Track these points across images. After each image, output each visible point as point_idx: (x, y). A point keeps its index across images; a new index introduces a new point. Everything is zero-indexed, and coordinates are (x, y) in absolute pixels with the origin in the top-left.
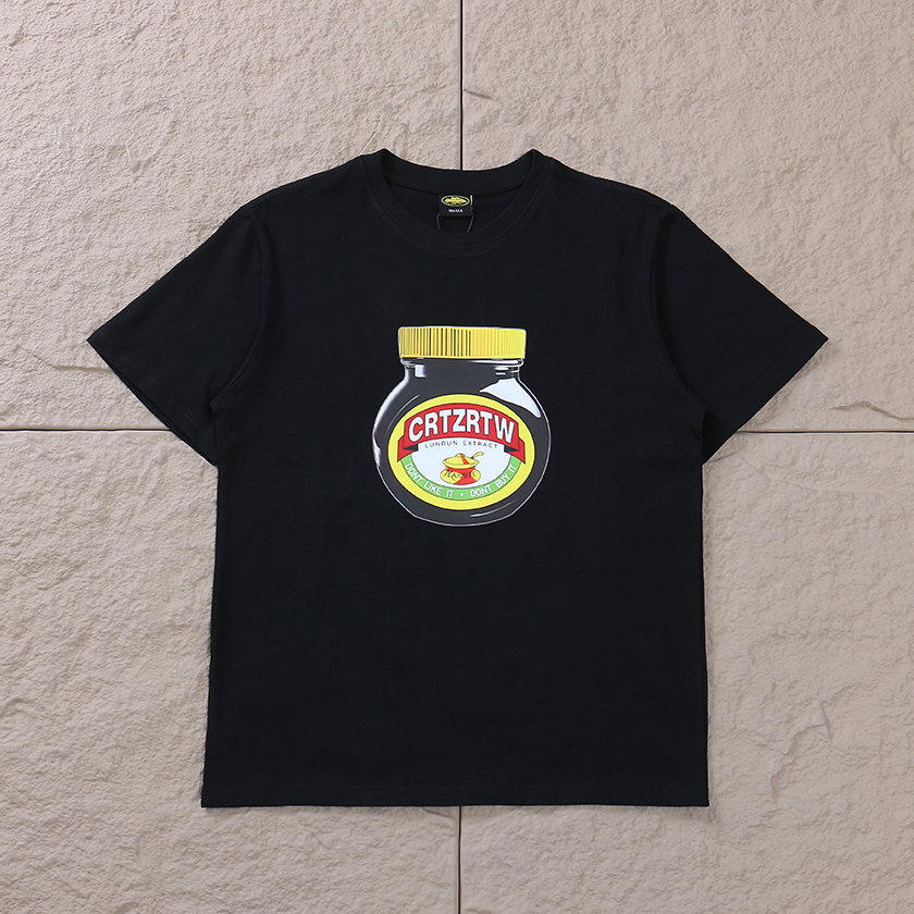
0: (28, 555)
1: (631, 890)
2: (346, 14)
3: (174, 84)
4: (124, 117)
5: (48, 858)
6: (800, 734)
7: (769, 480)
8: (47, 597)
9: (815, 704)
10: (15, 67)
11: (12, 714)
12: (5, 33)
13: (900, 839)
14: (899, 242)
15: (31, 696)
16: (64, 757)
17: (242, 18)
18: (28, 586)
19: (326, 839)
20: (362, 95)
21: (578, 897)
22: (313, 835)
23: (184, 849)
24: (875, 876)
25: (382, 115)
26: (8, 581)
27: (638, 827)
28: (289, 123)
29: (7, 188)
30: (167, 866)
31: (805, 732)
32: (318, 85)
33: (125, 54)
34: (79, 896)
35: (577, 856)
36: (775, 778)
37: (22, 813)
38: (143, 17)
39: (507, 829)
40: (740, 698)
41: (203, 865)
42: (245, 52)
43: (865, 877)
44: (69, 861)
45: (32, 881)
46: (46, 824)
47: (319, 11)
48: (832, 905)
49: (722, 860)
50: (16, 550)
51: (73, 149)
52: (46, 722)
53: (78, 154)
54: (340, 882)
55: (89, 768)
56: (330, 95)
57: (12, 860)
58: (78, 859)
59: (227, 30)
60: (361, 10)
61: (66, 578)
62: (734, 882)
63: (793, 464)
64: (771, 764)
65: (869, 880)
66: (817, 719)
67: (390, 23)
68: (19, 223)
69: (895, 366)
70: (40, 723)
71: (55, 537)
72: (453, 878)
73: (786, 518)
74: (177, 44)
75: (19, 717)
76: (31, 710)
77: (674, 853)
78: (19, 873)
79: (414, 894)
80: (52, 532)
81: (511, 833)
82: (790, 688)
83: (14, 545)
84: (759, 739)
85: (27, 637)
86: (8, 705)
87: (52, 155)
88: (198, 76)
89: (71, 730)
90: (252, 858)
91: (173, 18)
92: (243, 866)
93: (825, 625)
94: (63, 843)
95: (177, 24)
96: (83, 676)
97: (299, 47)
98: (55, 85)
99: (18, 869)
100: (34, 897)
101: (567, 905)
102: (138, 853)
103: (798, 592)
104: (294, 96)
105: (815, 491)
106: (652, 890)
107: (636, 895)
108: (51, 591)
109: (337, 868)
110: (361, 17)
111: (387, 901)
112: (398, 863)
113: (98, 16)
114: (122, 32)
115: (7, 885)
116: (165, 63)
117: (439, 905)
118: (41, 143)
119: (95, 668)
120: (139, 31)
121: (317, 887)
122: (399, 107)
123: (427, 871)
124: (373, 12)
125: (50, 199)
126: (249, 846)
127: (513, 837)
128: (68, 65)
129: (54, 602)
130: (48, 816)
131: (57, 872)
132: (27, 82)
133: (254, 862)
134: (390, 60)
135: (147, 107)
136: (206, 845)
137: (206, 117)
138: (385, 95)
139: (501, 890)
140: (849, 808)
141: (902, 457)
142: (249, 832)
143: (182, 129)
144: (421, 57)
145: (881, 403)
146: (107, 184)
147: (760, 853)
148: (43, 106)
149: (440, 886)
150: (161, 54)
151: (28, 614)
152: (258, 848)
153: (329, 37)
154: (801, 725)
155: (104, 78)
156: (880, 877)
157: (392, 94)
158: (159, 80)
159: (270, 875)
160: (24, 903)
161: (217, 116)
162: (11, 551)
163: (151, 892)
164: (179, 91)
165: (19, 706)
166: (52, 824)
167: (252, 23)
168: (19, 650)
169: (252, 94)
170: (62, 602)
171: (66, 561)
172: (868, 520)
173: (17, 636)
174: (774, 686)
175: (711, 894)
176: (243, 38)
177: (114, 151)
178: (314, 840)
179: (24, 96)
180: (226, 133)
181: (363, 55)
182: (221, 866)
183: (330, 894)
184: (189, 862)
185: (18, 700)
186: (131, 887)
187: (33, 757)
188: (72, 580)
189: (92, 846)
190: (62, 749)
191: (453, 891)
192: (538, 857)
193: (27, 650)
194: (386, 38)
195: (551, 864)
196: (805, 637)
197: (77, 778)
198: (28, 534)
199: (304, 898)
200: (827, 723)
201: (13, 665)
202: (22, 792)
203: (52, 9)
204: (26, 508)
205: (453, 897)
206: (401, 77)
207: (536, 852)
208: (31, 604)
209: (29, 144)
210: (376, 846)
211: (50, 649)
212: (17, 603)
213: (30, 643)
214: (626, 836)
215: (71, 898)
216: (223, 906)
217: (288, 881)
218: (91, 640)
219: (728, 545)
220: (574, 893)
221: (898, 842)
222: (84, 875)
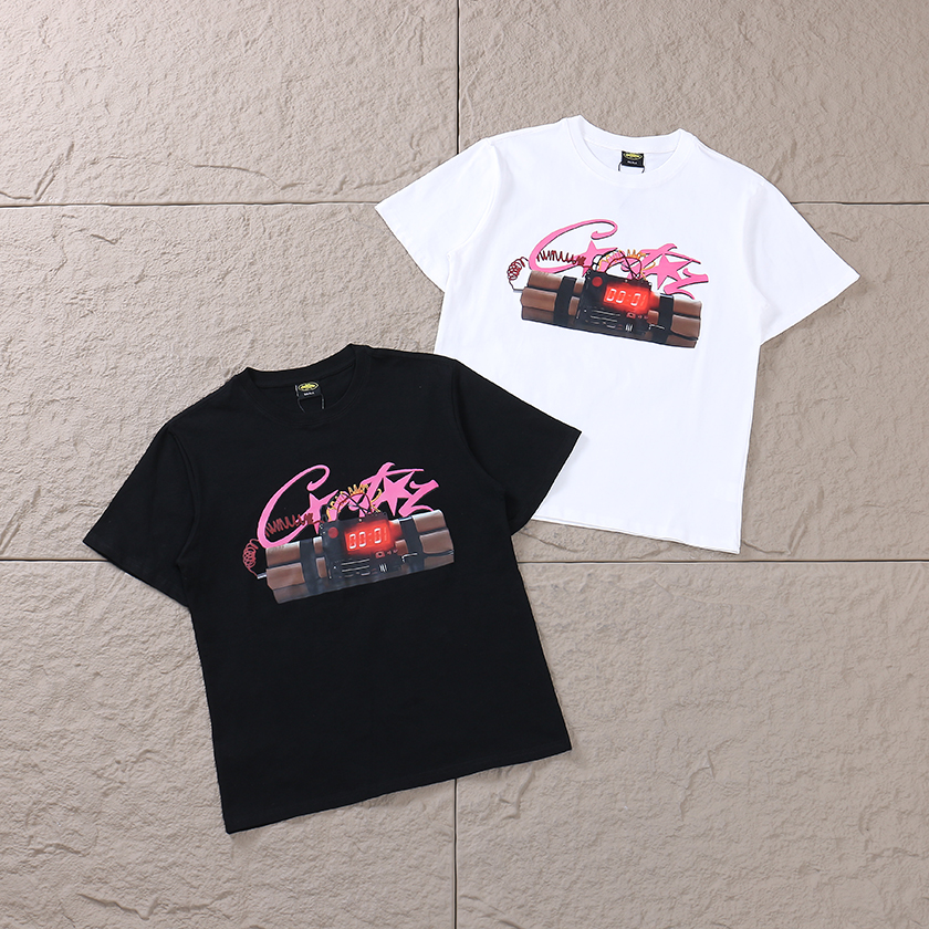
0: (153, 649)
1: (575, 882)
2: (375, 261)
3: (252, 313)
4: (217, 337)
5: (170, 860)
6: (695, 774)
7: (673, 596)
8: (167, 679)
9: (704, 753)
10: (139, 300)
11: (144, 761)
12: (131, 275)
13: (762, 846)
14: (767, 426)
15: (157, 748)
16: (181, 790)
17: (300, 263)
18: (154, 671)
19: (363, 846)
20: (386, 321)
21: (538, 887)
22: (354, 843)
23: (264, 853)
24: (744, 872)
25: (401, 335)
26: (140, 668)
27: (580, 839)
28: (335, 341)
29: (135, 388)
30: (253, 866)
31: (697, 773)
32: (355, 313)
33: (218, 290)
34: (192, 887)
35: (537, 859)
36: (683, 804)
37: (151, 830)
38: (230, 262)
39: (488, 838)
40: (658, 749)
41: (276, 865)
42: (303, 290)
43: (737, 873)
44: (184, 862)
45: (158, 878)
46: (168, 837)
47: (355, 259)
48: (713, 893)
49: (642, 861)
50: (145, 646)
51: (181, 359)
52: (168, 766)
53: (184, 364)
54: (373, 876)
55: (197, 798)
56: (364, 320)
57: (145, 862)
58: (190, 861)
59: (290, 273)
60: (386, 258)
61: (181, 666)
62: (647, 876)
63: (690, 584)
64: (680, 796)
65: (740, 875)
66: (705, 764)
67: (406, 268)
68: (144, 413)
69: (762, 515)
70: (164, 767)
71: (173, 637)
72: (450, 873)
73: (684, 623)
74: (254, 283)
75: (148, 762)
76: (157, 758)
77: (605, 856)
78: (150, 871)
79: (424, 885)
80: (170, 633)
81: (490, 841)
82: (688, 742)
83: (144, 643)
84: (672, 779)
85: (154, 707)
86: (141, 754)
87: (167, 364)
88: (270, 306)
89: (185, 771)
90: (311, 860)
91: (251, 264)
92: (306, 866)
93: (711, 698)
94: (180, 850)
95: (254, 268)
96: (193, 734)
97: (342, 285)
98: (167, 313)
99: (149, 868)
100: (161, 887)
101: (530, 892)
102: (232, 856)
103: (692, 675)
104: (338, 321)
105: (705, 604)
106: (589, 882)
107: (579, 885)
108: (170, 674)
109: (371, 867)
110: (386, 264)
111: (406, 890)
112: (413, 862)
113: (198, 262)
114: (215, 274)
115: (142, 880)
116: (246, 297)
117: (442, 893)
118: (159, 355)
119: (202, 729)
120: (227, 273)
121: (357, 881)
122: (413, 329)
123: (433, 868)
124: (393, 259)
125: (165, 396)
126: (310, 852)
127: (492, 843)
128: (176, 298)
129: (172, 682)
130: (170, 832)
131: (176, 870)
132: (148, 310)
133: (313, 863)
134: (406, 295)
135: (233, 329)
136: (280, 850)
137: (276, 336)
138: (403, 321)
139: (484, 882)
140: (726, 825)
141: (766, 579)
142: (310, 842)
143: (258, 345)
144: (429, 293)
145: (752, 541)
146: (206, 384)
147: (669, 855)
148: (160, 328)
149: (442, 879)
150: (243, 290)
151: (155, 691)
152: (316, 854)
153: (364, 277)
154: (695, 768)
155: (203, 308)
156: (747, 874)
157: (408, 320)
158: (242, 310)
159: (324, 872)
160: (153, 892)
161: (283, 336)
162: (142, 646)
163: (241, 884)
164: (256, 317)
165: (148, 755)
166: (173, 837)
167: (307, 268)
168: (148, 716)
169: (308, 320)
170: (178, 683)
171: (181, 654)
172: (742, 624)
173: (147, 706)
174: (679, 740)
175: (630, 884)
176: (301, 279)
177: (211, 361)
178: (355, 847)
179: (146, 321)
180: (289, 349)
181: (387, 292)
182: (290, 866)
183: (366, 885)
184: (268, 863)
185: (148, 751)
186: (228, 881)
187: (159, 790)
188: (184, 668)
189: (200, 852)
190: (179, 785)
191: (451, 882)
192: (510, 859)
193: (154, 716)
194: (403, 279)
195: (519, 864)
196: (698, 706)
197: (190, 805)
198: (154, 635)
199: (347, 888)
200: (712, 766)
201: (144, 726)
202: (151, 815)
203: (165, 257)
204: (152, 616)
205: (452, 887)
206: (415, 306)
207: (508, 855)
208: (156, 684)
209: (150, 356)
210: (398, 850)
211: (170, 715)
212: (146, 683)
213: (155, 711)
214: (571, 844)
215: (185, 888)
216: (291, 894)
217: (337, 876)
218: (199, 709)
219: (644, 642)
220: (535, 884)
221: (760, 849)
222: (195, 872)
